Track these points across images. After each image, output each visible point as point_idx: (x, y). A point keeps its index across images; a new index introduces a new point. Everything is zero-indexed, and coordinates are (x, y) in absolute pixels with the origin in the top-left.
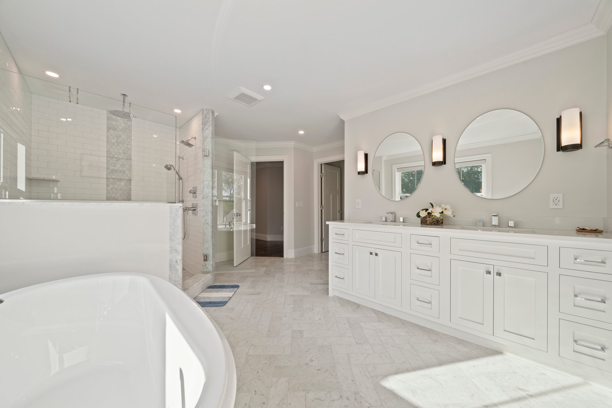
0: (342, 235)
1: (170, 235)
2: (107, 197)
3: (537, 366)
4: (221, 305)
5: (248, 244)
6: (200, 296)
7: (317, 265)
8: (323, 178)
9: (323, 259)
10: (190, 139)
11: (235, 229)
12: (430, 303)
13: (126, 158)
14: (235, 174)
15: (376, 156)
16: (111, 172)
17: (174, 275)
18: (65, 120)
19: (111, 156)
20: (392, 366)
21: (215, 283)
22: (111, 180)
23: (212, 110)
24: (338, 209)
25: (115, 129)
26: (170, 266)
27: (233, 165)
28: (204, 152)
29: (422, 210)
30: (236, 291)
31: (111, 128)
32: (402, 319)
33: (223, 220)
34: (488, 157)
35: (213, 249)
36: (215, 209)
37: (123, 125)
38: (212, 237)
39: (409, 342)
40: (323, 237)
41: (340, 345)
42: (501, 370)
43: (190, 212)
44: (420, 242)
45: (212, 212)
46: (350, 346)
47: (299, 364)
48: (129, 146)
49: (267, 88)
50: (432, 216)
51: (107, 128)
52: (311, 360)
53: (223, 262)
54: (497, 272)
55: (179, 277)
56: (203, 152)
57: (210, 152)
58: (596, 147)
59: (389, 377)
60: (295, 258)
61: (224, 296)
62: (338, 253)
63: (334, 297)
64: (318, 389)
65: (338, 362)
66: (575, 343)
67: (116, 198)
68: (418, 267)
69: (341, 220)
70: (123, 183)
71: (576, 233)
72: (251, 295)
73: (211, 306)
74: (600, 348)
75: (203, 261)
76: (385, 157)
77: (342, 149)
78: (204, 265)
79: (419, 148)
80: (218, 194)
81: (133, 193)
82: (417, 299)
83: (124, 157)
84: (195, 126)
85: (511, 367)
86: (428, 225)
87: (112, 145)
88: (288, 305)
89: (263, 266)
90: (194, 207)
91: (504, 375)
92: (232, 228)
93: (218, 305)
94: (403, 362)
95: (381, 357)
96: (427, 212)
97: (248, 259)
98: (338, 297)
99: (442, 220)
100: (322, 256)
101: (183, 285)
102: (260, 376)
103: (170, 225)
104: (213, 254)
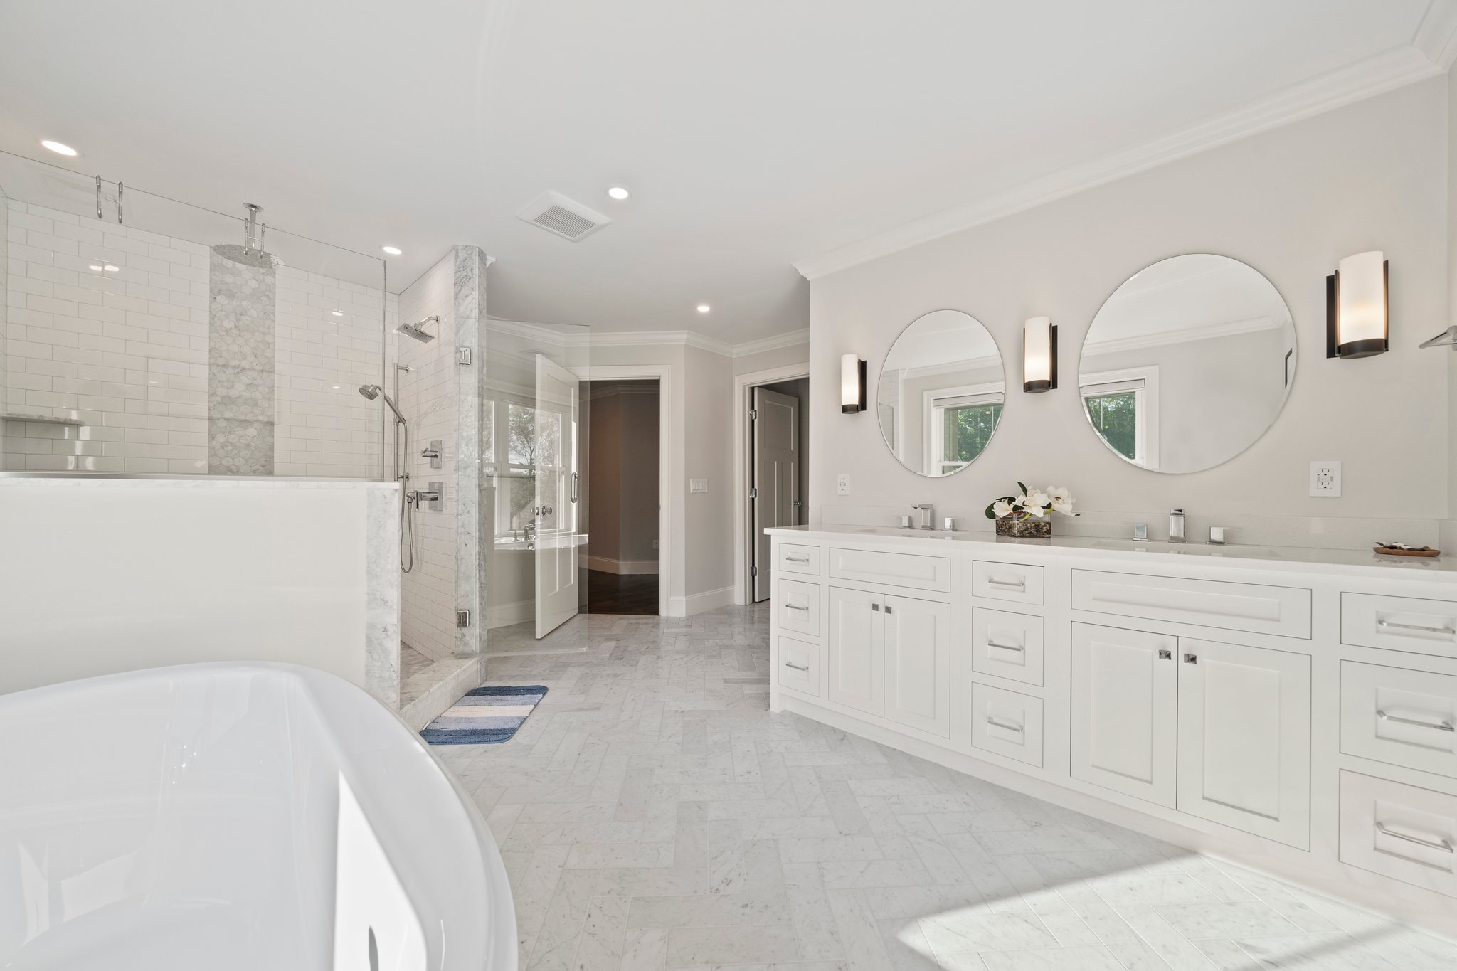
0: (803, 561)
1: (368, 563)
2: (210, 466)
3: (1284, 884)
4: (501, 737)
5: (572, 583)
6: (446, 714)
7: (740, 636)
8: (756, 421)
9: (756, 619)
10: (425, 322)
11: (538, 546)
12: (1020, 729)
13: (261, 368)
14: (538, 411)
15: (886, 368)
16: (219, 403)
17: (379, 664)
18: (99, 269)
19: (221, 361)
20: (930, 891)
21: (486, 680)
22: (223, 424)
23: (479, 248)
24: (793, 496)
25: (231, 295)
26: (369, 641)
27: (534, 388)
28: (458, 355)
29: (1000, 500)
30: (540, 701)
31: (221, 290)
32: (951, 769)
33: (511, 523)
34: (1150, 373)
35: (482, 598)
36: (486, 495)
37: (254, 284)
38: (480, 567)
39: (970, 827)
40: (756, 565)
41: (799, 840)
42: (1197, 897)
43: (424, 504)
44: (996, 580)
45: (480, 505)
46: (823, 840)
47: (696, 892)
48: (268, 339)
49: (619, 194)
50: (1022, 515)
51: (211, 292)
52: (725, 881)
53: (508, 627)
54: (1187, 653)
55: (392, 669)
56: (456, 353)
57: (473, 355)
58: (1422, 346)
59: (923, 921)
60: (687, 618)
61: (508, 715)
62: (793, 605)
63: (784, 714)
64: (745, 957)
65: (794, 885)
66: (1377, 829)
67: (234, 468)
68: (990, 641)
69: (799, 524)
70: (252, 431)
71: (1375, 557)
72: (578, 711)
73: (475, 742)
74: (1439, 841)
75: (455, 627)
76: (906, 371)
77: (802, 352)
78: (459, 636)
79: (993, 350)
80: (497, 461)
81: (278, 456)
82: (987, 720)
83: (254, 364)
84: (439, 288)
85: (1221, 888)
86: (1014, 536)
87: (224, 333)
88: (670, 737)
89: (609, 639)
90: (433, 493)
91: (1206, 912)
92: (531, 545)
93: (493, 738)
94: (957, 880)
95: (901, 870)
96: (1012, 506)
97: (572, 620)
98: (792, 713)
99: (1048, 526)
100: (754, 611)
101: (402, 688)
102: (594, 926)
103: (367, 538)
104: (482, 610)
